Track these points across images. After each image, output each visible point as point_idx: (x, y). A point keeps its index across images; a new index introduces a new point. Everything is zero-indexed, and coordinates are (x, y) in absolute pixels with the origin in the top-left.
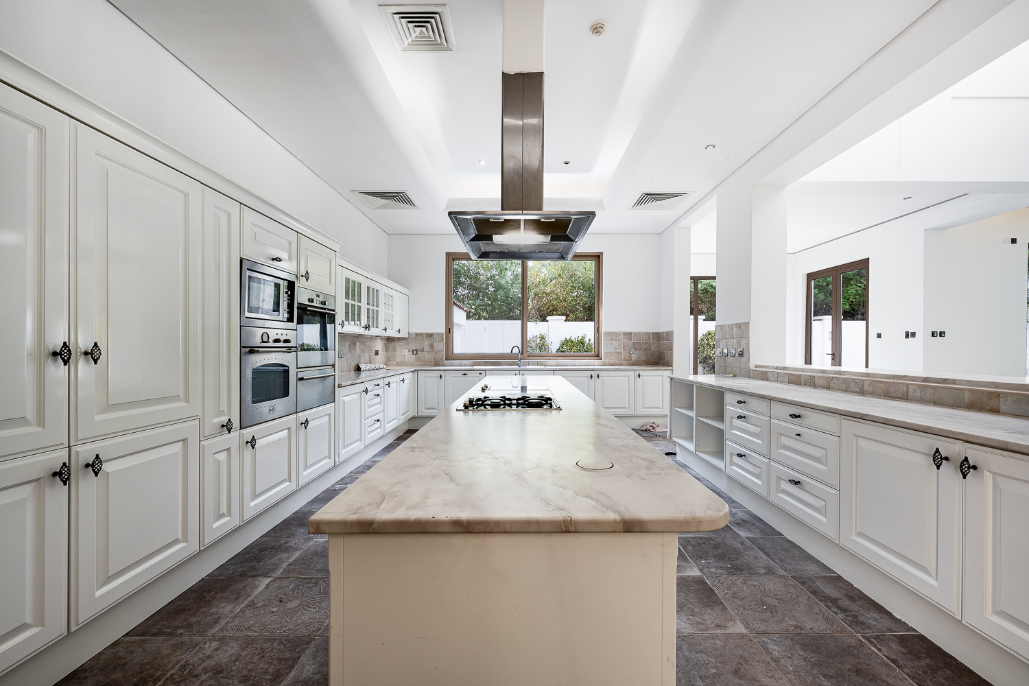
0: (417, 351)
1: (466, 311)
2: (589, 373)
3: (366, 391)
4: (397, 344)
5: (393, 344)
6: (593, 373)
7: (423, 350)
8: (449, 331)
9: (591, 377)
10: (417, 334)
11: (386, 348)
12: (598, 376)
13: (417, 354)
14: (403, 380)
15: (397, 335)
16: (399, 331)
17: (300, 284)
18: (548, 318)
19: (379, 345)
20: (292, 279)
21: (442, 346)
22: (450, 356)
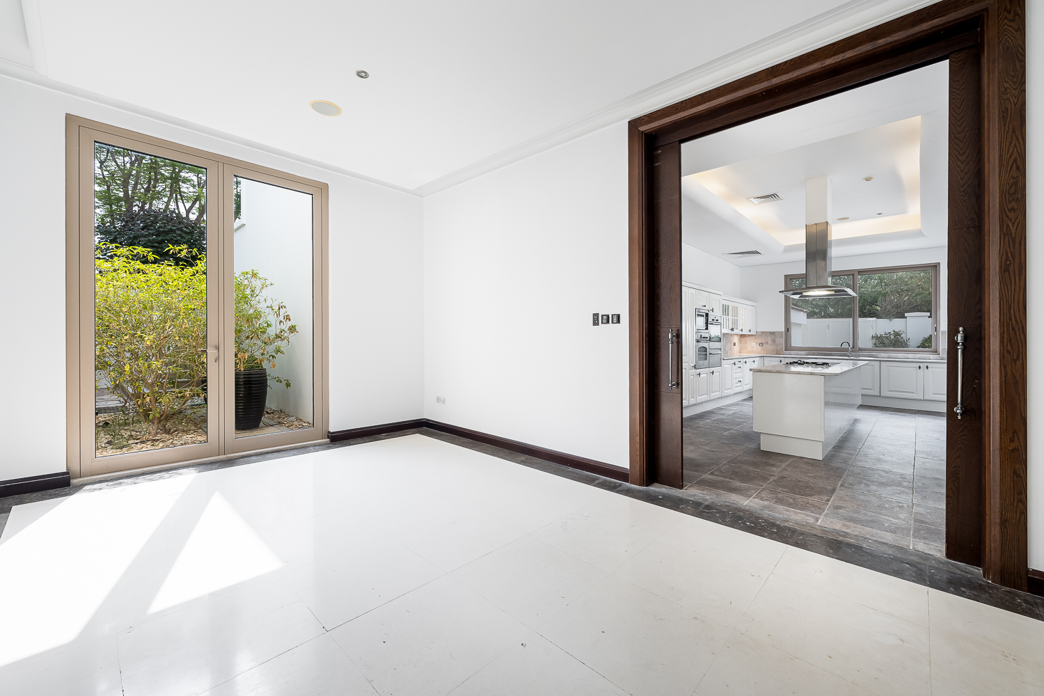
0: (762, 344)
1: (806, 312)
2: (918, 365)
3: (735, 364)
4: (748, 339)
5: (745, 339)
6: (921, 365)
7: (767, 343)
8: (788, 330)
9: (920, 367)
10: (762, 332)
11: (740, 341)
12: (927, 367)
13: (762, 345)
14: (754, 362)
15: (749, 333)
16: (750, 331)
17: (710, 313)
18: (906, 315)
19: (736, 339)
20: (707, 312)
21: (783, 341)
22: (788, 347)
